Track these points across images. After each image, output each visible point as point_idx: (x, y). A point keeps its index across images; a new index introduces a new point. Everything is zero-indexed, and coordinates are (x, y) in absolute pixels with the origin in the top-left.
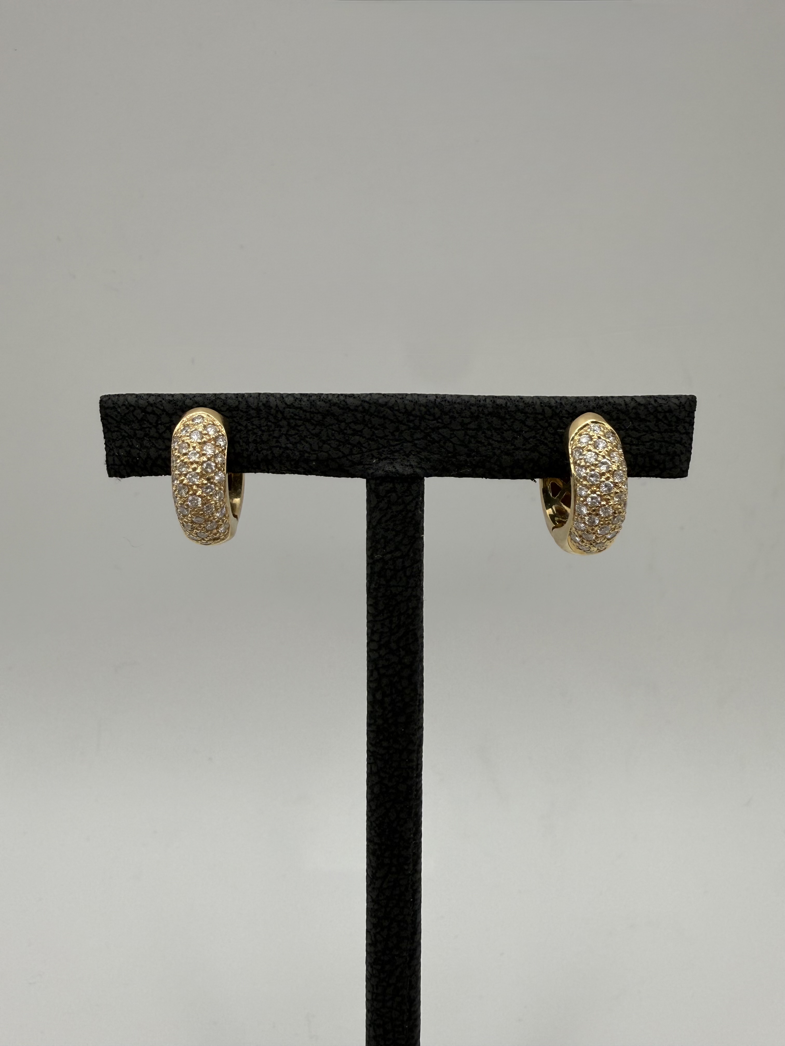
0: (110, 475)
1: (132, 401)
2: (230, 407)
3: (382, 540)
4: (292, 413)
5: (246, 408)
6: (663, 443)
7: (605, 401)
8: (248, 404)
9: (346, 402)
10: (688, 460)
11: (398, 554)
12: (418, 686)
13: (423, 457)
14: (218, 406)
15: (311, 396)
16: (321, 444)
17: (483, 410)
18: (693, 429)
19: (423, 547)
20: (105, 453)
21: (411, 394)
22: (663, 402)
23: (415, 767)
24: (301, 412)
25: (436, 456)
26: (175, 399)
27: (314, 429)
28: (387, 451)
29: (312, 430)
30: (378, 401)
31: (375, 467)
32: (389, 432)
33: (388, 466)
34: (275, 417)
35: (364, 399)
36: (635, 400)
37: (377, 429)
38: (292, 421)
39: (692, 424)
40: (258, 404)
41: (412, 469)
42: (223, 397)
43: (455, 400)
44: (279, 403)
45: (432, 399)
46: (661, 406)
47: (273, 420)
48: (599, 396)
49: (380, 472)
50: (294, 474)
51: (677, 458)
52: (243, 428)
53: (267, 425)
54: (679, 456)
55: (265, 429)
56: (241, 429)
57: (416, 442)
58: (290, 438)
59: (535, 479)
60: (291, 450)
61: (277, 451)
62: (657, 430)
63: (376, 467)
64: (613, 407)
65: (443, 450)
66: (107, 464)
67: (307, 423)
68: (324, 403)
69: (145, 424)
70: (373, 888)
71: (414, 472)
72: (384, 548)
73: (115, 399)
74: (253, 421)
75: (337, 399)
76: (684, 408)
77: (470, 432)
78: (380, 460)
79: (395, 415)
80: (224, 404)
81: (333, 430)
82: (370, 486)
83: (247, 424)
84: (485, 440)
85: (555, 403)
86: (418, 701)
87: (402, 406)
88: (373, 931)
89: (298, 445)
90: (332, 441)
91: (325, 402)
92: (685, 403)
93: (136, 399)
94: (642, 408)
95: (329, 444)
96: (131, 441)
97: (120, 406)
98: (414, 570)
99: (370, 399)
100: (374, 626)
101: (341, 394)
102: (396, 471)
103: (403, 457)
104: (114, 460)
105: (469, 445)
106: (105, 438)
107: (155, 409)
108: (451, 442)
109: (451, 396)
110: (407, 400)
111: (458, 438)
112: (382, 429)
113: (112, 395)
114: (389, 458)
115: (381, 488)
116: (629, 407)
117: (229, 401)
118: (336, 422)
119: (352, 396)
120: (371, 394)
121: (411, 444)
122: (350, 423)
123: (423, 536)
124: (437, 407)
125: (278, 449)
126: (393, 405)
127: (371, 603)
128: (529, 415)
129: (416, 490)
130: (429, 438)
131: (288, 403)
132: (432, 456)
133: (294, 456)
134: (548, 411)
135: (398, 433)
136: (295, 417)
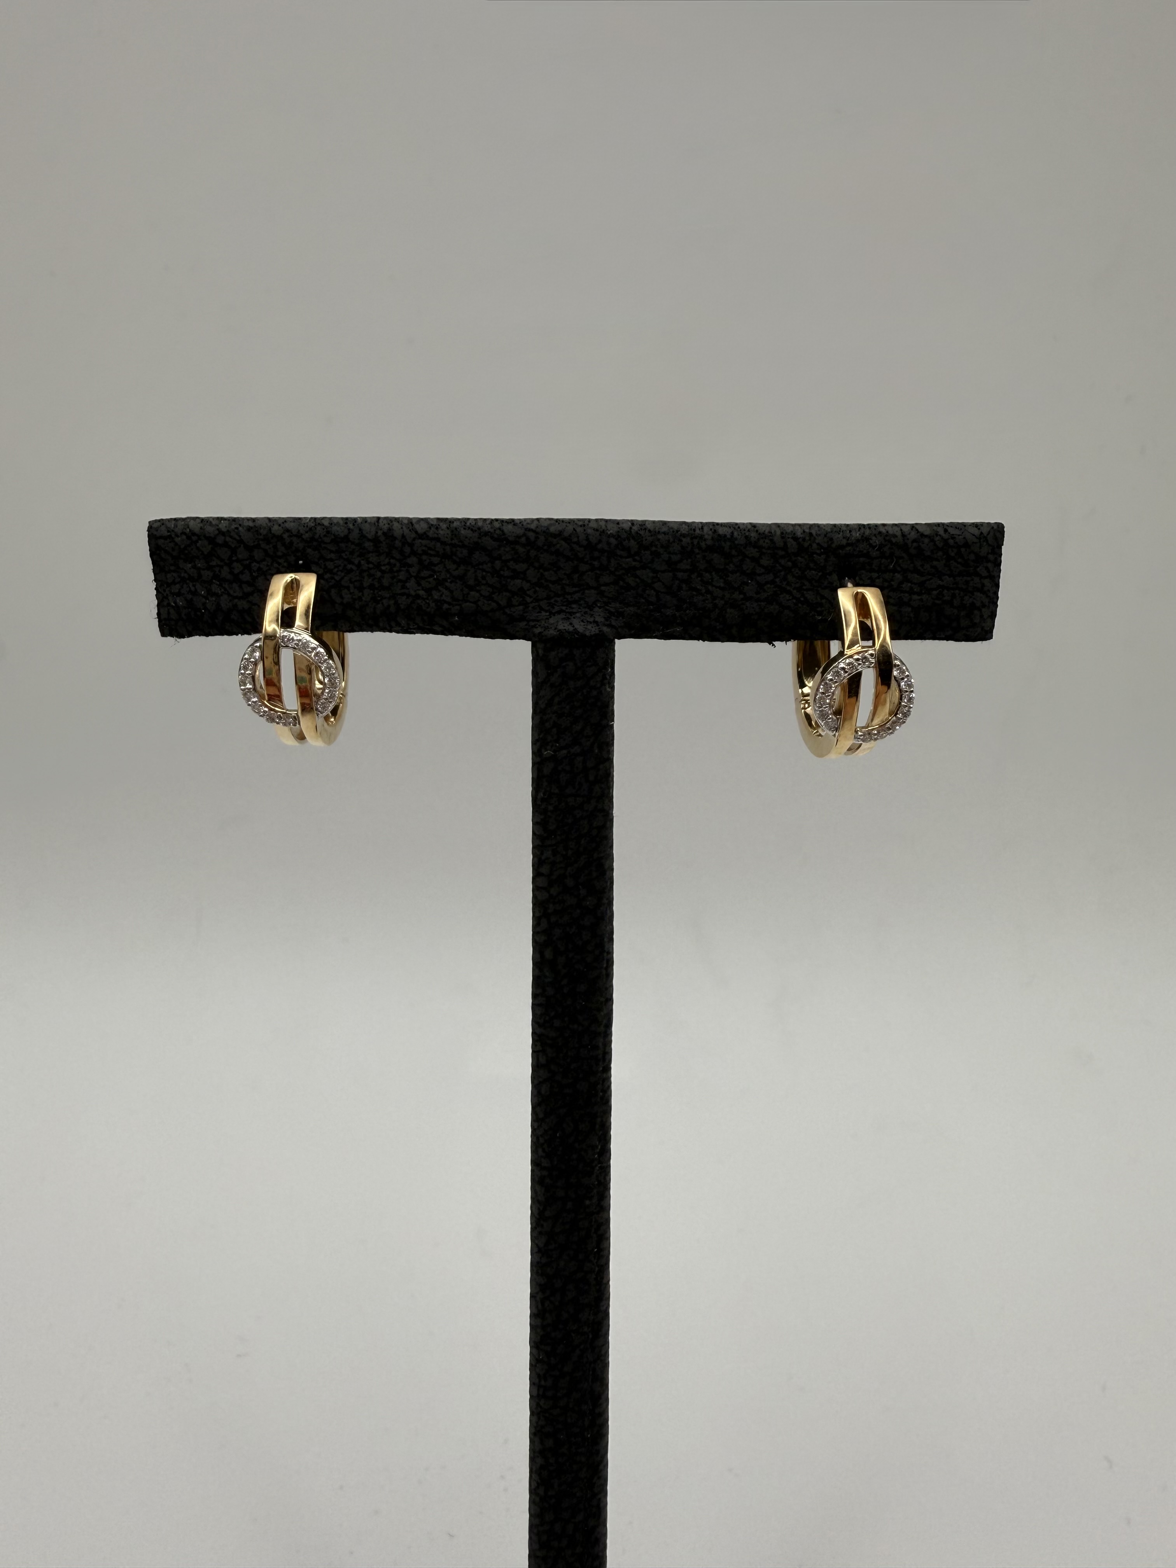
0: (163, 634)
1: (196, 528)
2: (336, 536)
3: (554, 730)
4: (425, 546)
5: (359, 539)
6: (957, 592)
7: (873, 531)
8: (362, 533)
9: (503, 531)
10: (993, 615)
11: (577, 749)
12: (606, 940)
13: (612, 610)
14: (320, 536)
15: (453, 522)
16: (466, 590)
17: (698, 543)
18: (1000, 570)
19: (613, 740)
20: (156, 602)
21: (597, 520)
22: (957, 532)
23: (600, 1057)
24: (438, 544)
25: (631, 609)
26: (257, 525)
27: (457, 569)
28: (562, 601)
29: (454, 570)
30: (548, 529)
31: (544, 624)
32: (565, 574)
33: (563, 623)
34: (401, 552)
35: (529, 526)
36: (917, 530)
37: (546, 570)
38: (424, 557)
39: (998, 564)
40: (377, 532)
41: (597, 628)
42: (326, 523)
43: (659, 528)
44: (406, 531)
45: (626, 526)
46: (953, 537)
47: (398, 557)
48: (865, 523)
49: (552, 632)
50: (428, 634)
51: (976, 612)
52: (354, 568)
53: (389, 564)
54: (979, 609)
55: (387, 568)
56: (351, 568)
57: (603, 588)
58: (423, 582)
59: (774, 643)
60: (424, 599)
61: (403, 601)
62: (948, 572)
63: (546, 625)
64: (884, 539)
65: (642, 600)
66: (158, 618)
67: (447, 560)
68: (472, 532)
69: (214, 561)
70: (540, 1233)
72: (557, 741)
73: (172, 525)
74: (369, 558)
76: (987, 541)
77: (680, 575)
78: (552, 614)
79: (572, 550)
80: (328, 532)
81: (483, 570)
82: (538, 652)
83: (359, 562)
84: (702, 586)
85: (802, 534)
86: (605, 962)
87: (582, 537)
88: (540, 1296)
89: (434, 592)
90: (483, 587)
91: (472, 530)
92: (988, 535)
93: (202, 525)
94: (926, 540)
95: (478, 591)
96: (194, 586)
97: (179, 534)
98: (601, 772)
99: (537, 527)
100: (542, 854)
101: (495, 519)
102: (574, 630)
103: (584, 610)
104: (169, 613)
105: (679, 593)
106: (155, 580)
107: (228, 539)
108: (653, 589)
109: (654, 522)
110: (591, 528)
111: (664, 584)
112: (555, 569)
113: (167, 519)
114: (564, 611)
115: (553, 654)
116: (908, 539)
117: (335, 528)
118: (489, 559)
119: (511, 523)
120: (538, 520)
121: (596, 591)
122: (509, 560)
123: (613, 724)
124: (633, 538)
125: (405, 597)
126: (570, 536)
127: (539, 820)
128: (764, 550)
129: (603, 658)
130: (621, 583)
131: (420, 531)
132: (625, 608)
133: (428, 608)
134: (792, 544)
135: (577, 575)
136: (429, 552)
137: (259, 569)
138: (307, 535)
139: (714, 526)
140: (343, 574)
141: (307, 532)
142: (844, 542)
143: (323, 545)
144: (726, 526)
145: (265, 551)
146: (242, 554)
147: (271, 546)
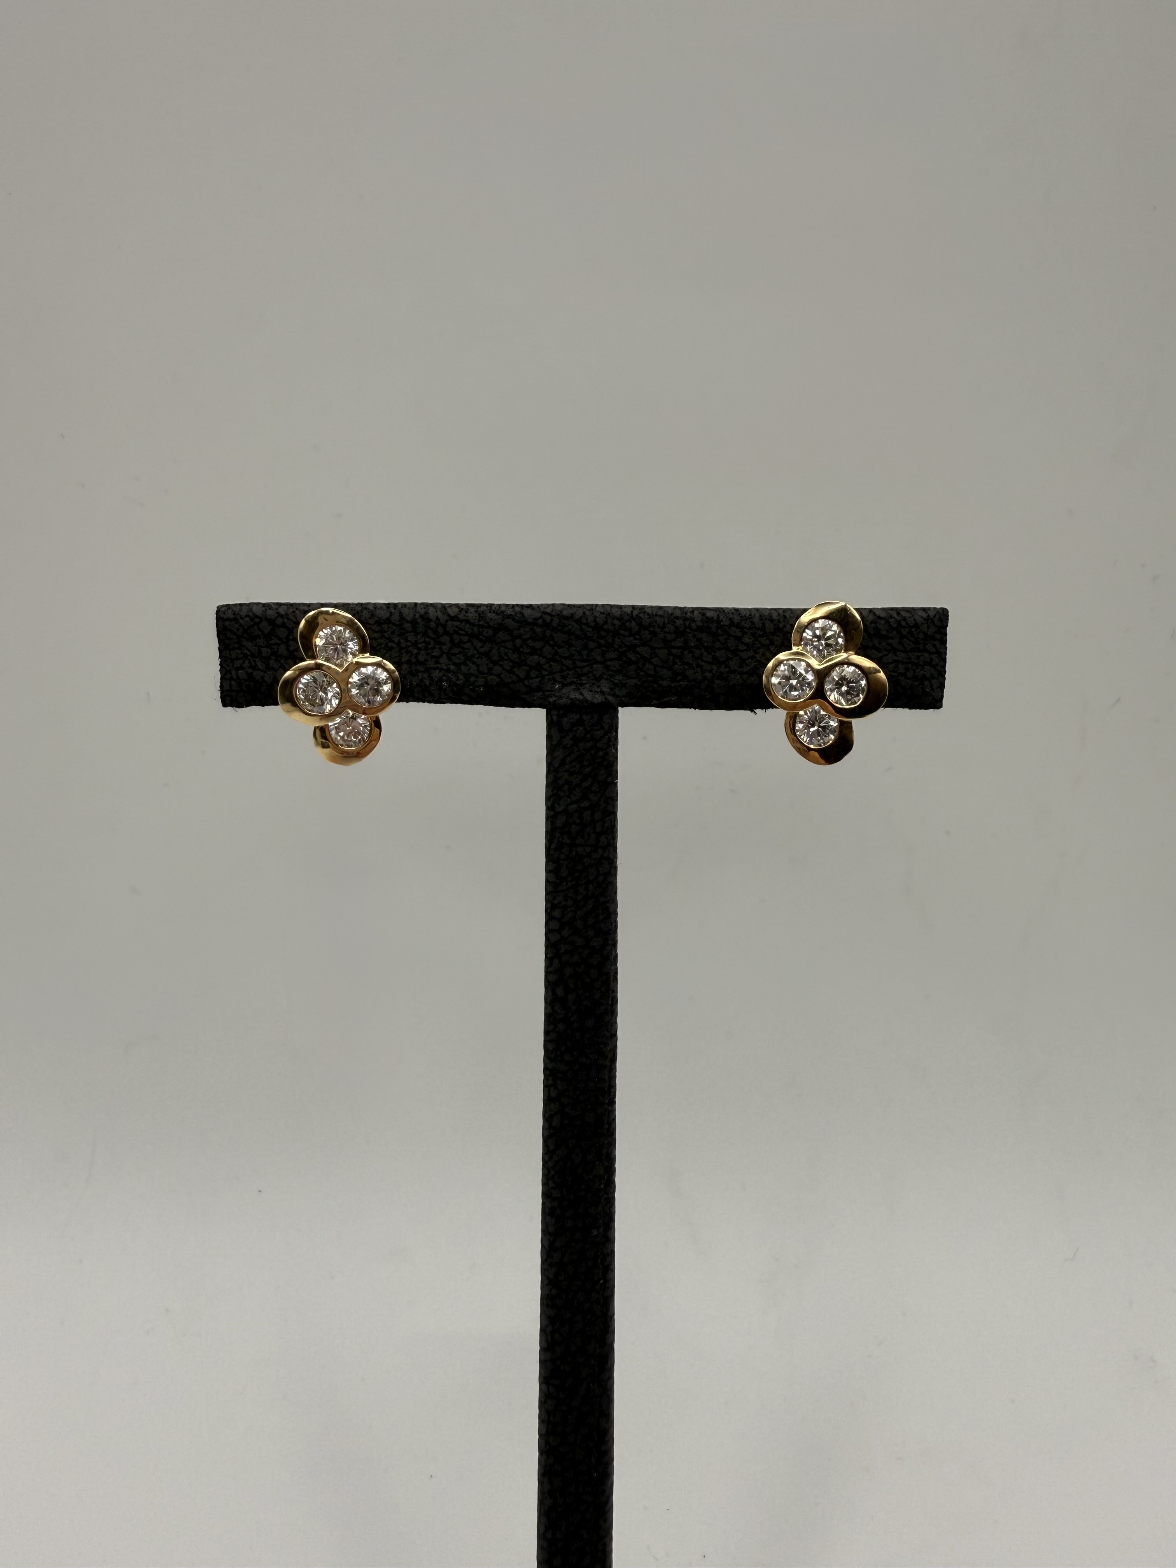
0: (225, 705)
1: (258, 611)
2: (380, 619)
3: (566, 787)
4: (457, 627)
5: (399, 621)
6: (910, 666)
8: (402, 615)
9: (523, 614)
10: (942, 686)
11: (585, 804)
13: (617, 681)
14: (365, 618)
15: (480, 607)
16: (491, 665)
17: (690, 624)
18: (946, 648)
19: (617, 796)
20: (220, 677)
21: (603, 605)
22: (908, 615)
23: (606, 1089)
24: (468, 625)
25: (633, 681)
27: (483, 647)
28: (573, 674)
29: (481, 648)
30: (561, 612)
31: (557, 694)
33: (574, 692)
34: (435, 632)
35: (544, 610)
36: (874, 613)
37: (560, 647)
38: (455, 636)
39: (944, 642)
40: (415, 615)
41: (603, 697)
42: (371, 608)
43: (656, 612)
44: (440, 614)
45: (629, 611)
46: (905, 619)
47: (432, 635)
49: (564, 701)
50: (457, 703)
51: (926, 683)
52: (394, 645)
53: (425, 642)
54: (930, 681)
55: (422, 646)
57: (608, 663)
58: (453, 658)
59: (755, 710)
60: (454, 673)
61: (436, 674)
62: (902, 649)
63: (559, 694)
65: (642, 673)
66: (220, 690)
67: (474, 639)
68: (496, 615)
69: (273, 639)
71: (606, 700)
72: (569, 796)
73: (237, 609)
74: (407, 637)
76: (933, 621)
77: (674, 651)
78: (564, 685)
79: (582, 630)
80: (373, 615)
81: (506, 648)
82: (551, 718)
83: (399, 640)
84: (693, 660)
85: (777, 616)
87: (591, 619)
88: (549, 1329)
89: (463, 667)
90: (505, 662)
91: (496, 613)
92: (934, 617)
93: (264, 609)
94: (883, 622)
95: (501, 666)
96: (254, 661)
97: (243, 617)
98: (606, 825)
99: (552, 611)
100: (554, 899)
101: (516, 605)
102: (584, 698)
103: (592, 682)
104: (231, 686)
105: (673, 667)
106: (220, 657)
107: (286, 620)
108: (652, 663)
109: (652, 607)
110: (598, 611)
111: (660, 659)
112: (567, 647)
113: (233, 604)
114: (575, 683)
115: (565, 719)
116: (867, 621)
117: (378, 612)
118: (511, 638)
119: (530, 607)
120: (553, 605)
121: (602, 666)
122: (528, 639)
123: (617, 782)
124: (634, 619)
126: (581, 618)
127: (552, 868)
129: (608, 723)
130: (624, 659)
131: (452, 614)
132: (628, 681)
133: (457, 680)
134: (769, 626)
135: (586, 652)
136: (460, 632)
139: (703, 611)
144: (713, 610)
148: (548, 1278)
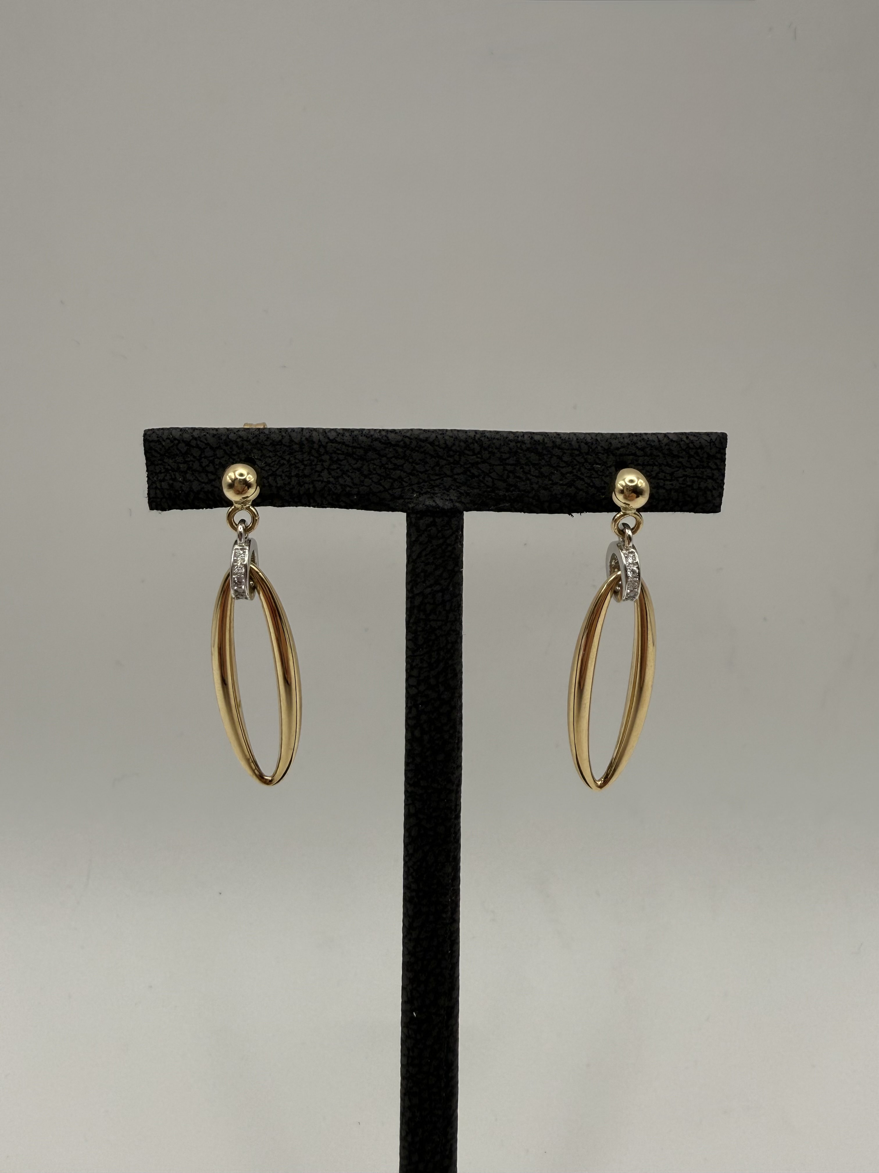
0: (151, 508)
1: (177, 435)
2: (274, 441)
3: (422, 574)
4: (335, 448)
5: (289, 443)
6: (696, 479)
7: (639, 437)
8: (291, 438)
9: (388, 438)
10: (721, 495)
11: (437, 588)
12: (458, 723)
13: (462, 491)
14: (262, 440)
15: (354, 431)
16: (362, 478)
17: (521, 446)
18: (725, 465)
19: (462, 582)
20: (147, 486)
21: (452, 430)
22: (695, 438)
23: (453, 807)
24: (344, 446)
25: (475, 491)
26: (219, 433)
27: (356, 463)
28: (428, 485)
29: (355, 464)
30: (419, 436)
31: (415, 501)
33: (428, 500)
34: (318, 451)
35: (405, 434)
36: (668, 437)
37: (417, 464)
38: (334, 455)
39: (723, 460)
40: (301, 438)
41: (451, 503)
43: (494, 436)
44: (321, 437)
45: (472, 435)
46: (692, 442)
47: (316, 455)
48: (633, 432)
49: (420, 507)
50: (335, 508)
51: (709, 493)
52: (285, 462)
53: (309, 460)
54: (711, 491)
55: (308, 463)
56: (284, 463)
57: (456, 477)
58: (332, 472)
59: (572, 514)
60: (333, 484)
61: (319, 485)
62: (690, 466)
63: (417, 502)
64: (646, 443)
65: (482, 485)
66: (148, 497)
67: (349, 458)
68: (367, 438)
69: (189, 457)
71: (454, 506)
72: (424, 582)
73: (160, 433)
74: (296, 455)
75: (379, 434)
76: (715, 444)
77: (509, 467)
78: (421, 494)
79: (435, 450)
80: (268, 438)
81: (374, 464)
82: (411, 520)
83: (289, 458)
84: (523, 475)
85: (591, 440)
87: (442, 442)
88: (409, 987)
89: (340, 479)
90: (374, 476)
91: (367, 437)
92: (716, 440)
93: (181, 433)
94: (675, 444)
95: (370, 479)
96: (174, 474)
97: (165, 439)
98: (454, 604)
99: (411, 435)
100: (413, 661)
101: (383, 429)
102: (436, 505)
103: (443, 491)
104: (156, 493)
105: (507, 480)
106: (147, 471)
107: (199, 442)
108: (490, 477)
109: (490, 432)
110: (447, 435)
111: (497, 474)
112: (423, 463)
113: (157, 429)
114: (429, 492)
115: (422, 521)
116: (662, 443)
117: (272, 435)
118: (378, 456)
119: (393, 432)
120: (412, 430)
121: (451, 479)
122: (391, 458)
123: (462, 571)
124: (477, 442)
125: (320, 482)
126: (433, 441)
127: (411, 638)
128: (565, 451)
129: (456, 525)
130: (468, 473)
131: (331, 438)
132: (471, 490)
133: (335, 490)
134: (584, 447)
135: (438, 468)
136: (337, 451)
137: (220, 463)
138: (253, 440)
139: (531, 435)
140: (278, 467)
141: (253, 438)
142: (619, 445)
143: (265, 447)
144: (539, 435)
145: (224, 450)
146: (209, 453)
147: (229, 447)
148: (407, 949)
